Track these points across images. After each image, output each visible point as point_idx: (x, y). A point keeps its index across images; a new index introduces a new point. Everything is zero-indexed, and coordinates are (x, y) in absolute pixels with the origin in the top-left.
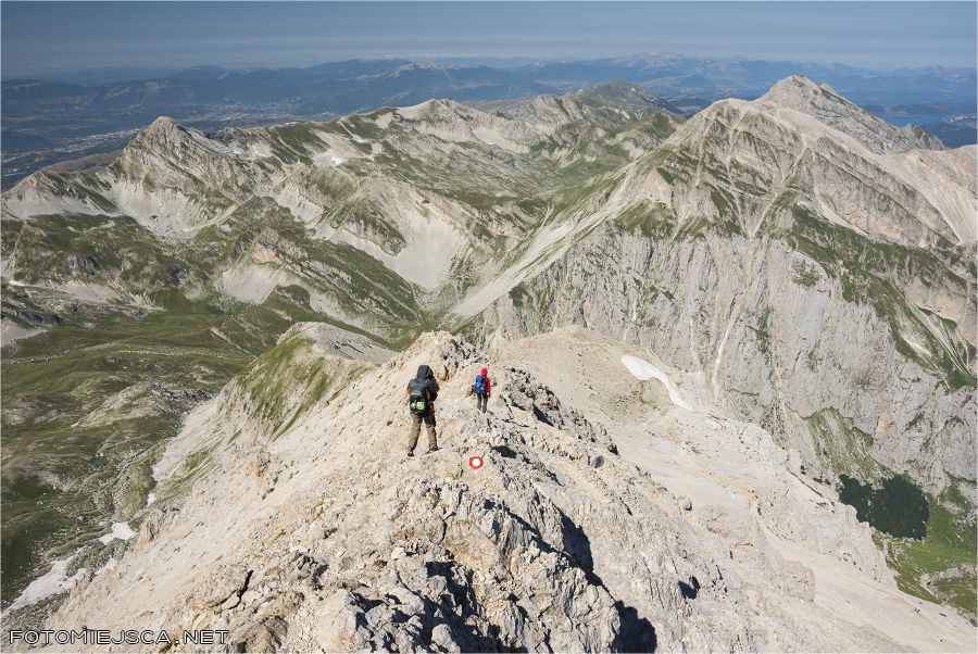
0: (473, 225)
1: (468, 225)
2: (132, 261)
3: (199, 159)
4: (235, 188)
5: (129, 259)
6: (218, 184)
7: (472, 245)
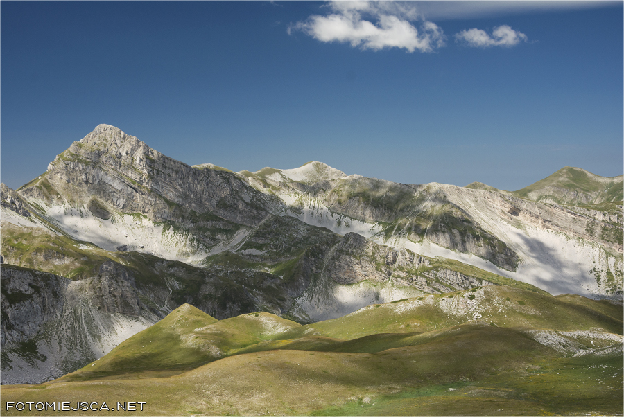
0: (598, 230)
1: (590, 231)
2: (178, 279)
3: (173, 175)
4: (241, 206)
5: (172, 275)
6: (208, 204)
7: (608, 254)
